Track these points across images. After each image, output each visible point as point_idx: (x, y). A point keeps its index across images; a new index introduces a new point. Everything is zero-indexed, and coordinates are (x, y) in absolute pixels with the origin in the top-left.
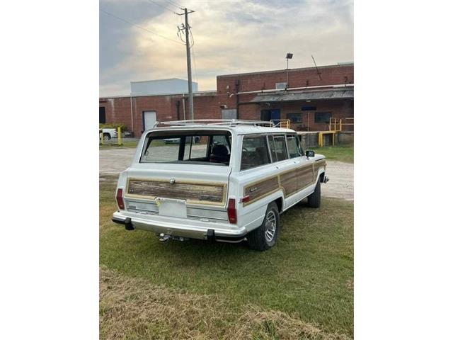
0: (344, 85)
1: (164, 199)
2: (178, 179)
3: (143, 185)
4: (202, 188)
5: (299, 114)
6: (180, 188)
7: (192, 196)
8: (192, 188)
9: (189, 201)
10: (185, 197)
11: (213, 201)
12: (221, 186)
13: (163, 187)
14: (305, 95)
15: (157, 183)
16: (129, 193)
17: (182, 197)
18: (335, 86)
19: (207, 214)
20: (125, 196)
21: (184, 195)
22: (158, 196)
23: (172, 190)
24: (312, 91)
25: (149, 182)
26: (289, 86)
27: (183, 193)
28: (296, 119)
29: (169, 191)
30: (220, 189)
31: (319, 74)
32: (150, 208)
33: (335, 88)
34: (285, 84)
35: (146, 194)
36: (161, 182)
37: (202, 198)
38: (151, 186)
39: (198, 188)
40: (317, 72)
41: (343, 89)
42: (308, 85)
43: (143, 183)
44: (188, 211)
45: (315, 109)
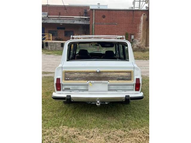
0: (79, 17)
1: (93, 82)
2: (101, 70)
3: (76, 75)
4: (118, 74)
5: (56, 31)
6: (104, 74)
7: (112, 78)
8: (111, 74)
9: (110, 81)
10: (107, 79)
11: (125, 80)
12: (130, 72)
13: (92, 75)
14: (59, 20)
15: (87, 73)
16: (65, 80)
17: (105, 79)
18: (75, 17)
19: (121, 87)
20: (62, 82)
21: (106, 78)
22: (89, 80)
23: (98, 76)
24: (62, 18)
25: (80, 72)
26: (49, 14)
27: (106, 77)
28: (54, 34)
29: (97, 77)
30: (129, 74)
31: (66, 9)
32: (82, 88)
33: (75, 18)
34: (46, 13)
35: (79, 80)
36: (90, 72)
37: (119, 79)
38: (83, 75)
39: (116, 74)
40: (65, 8)
41: (79, 19)
42: (60, 15)
43: (76, 74)
44: (108, 87)
45: (64, 28)
